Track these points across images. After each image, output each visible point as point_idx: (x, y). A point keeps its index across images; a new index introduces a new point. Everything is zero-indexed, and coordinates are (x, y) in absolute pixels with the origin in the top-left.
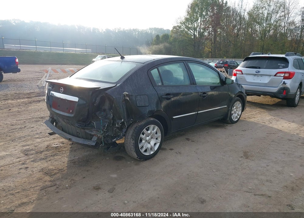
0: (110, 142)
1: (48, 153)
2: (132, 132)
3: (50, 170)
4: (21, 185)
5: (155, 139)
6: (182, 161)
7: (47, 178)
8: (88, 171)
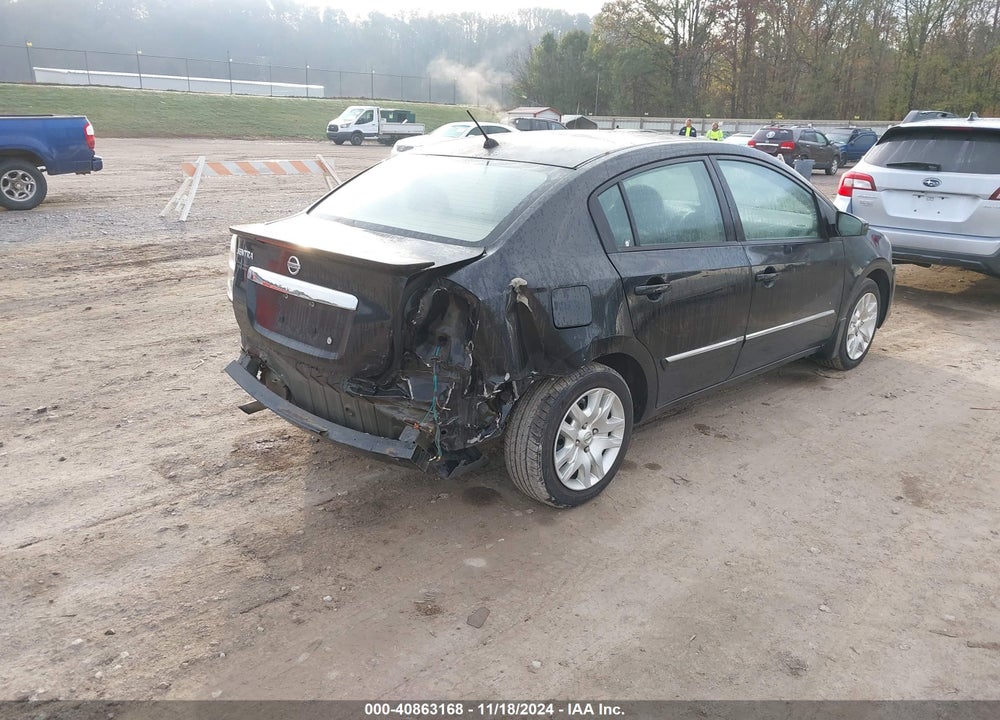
0: (459, 446)
1: (242, 472)
2: (532, 414)
3: (259, 537)
4: (176, 593)
5: (605, 437)
6: (697, 512)
7: (255, 568)
8: (386, 542)
